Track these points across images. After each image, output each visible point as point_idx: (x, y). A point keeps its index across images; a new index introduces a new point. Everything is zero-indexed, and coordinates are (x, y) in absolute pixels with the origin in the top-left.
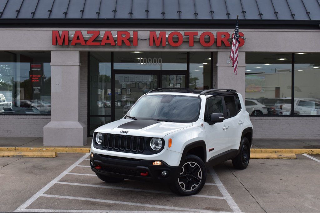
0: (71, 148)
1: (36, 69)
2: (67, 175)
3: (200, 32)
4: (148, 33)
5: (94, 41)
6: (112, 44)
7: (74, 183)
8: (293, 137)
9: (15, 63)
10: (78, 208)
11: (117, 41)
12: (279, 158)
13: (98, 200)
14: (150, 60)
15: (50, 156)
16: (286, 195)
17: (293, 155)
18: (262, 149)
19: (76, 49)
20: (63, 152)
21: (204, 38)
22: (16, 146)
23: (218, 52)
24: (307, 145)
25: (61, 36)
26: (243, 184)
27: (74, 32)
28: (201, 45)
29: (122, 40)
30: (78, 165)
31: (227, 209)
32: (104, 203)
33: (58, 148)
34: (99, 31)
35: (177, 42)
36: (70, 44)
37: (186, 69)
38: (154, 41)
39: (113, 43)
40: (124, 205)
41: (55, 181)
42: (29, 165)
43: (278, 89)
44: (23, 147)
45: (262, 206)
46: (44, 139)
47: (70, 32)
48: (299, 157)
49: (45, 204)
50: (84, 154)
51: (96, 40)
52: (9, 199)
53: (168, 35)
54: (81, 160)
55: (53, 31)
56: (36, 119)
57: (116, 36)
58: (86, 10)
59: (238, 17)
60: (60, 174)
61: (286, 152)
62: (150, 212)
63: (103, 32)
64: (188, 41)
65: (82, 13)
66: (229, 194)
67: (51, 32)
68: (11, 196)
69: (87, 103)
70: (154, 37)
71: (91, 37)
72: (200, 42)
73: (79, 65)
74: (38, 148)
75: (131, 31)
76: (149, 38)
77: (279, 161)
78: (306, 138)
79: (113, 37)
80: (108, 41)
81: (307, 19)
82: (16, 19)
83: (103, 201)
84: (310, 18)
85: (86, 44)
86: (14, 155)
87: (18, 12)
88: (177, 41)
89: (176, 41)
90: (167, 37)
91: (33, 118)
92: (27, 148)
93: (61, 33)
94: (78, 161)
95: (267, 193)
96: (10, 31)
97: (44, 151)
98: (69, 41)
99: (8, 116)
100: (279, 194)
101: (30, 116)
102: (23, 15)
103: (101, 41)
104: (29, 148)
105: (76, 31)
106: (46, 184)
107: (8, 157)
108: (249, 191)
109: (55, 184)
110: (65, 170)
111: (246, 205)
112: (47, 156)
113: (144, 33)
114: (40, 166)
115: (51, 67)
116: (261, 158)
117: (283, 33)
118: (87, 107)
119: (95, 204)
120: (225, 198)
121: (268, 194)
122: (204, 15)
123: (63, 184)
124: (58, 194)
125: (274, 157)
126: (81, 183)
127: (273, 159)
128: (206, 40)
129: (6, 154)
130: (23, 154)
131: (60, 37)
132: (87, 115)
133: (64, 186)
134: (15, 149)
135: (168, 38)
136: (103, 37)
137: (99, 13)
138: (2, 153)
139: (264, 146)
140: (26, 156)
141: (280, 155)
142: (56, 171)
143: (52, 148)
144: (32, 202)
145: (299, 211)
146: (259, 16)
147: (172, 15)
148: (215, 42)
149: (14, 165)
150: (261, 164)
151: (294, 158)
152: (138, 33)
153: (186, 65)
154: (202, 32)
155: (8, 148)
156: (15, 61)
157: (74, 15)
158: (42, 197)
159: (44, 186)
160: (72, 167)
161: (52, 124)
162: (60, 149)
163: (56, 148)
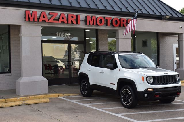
6: (65, 23)
14: (63, 34)
15: (46, 101)
29: (71, 21)
46: (21, 90)
54: (73, 101)
71: (52, 17)
72: (113, 23)
73: (41, 36)
79: (66, 18)
85: (49, 21)
103: (57, 20)
113: (82, 16)
131: (31, 16)
140: (29, 104)
162: (39, 97)
163: (36, 96)
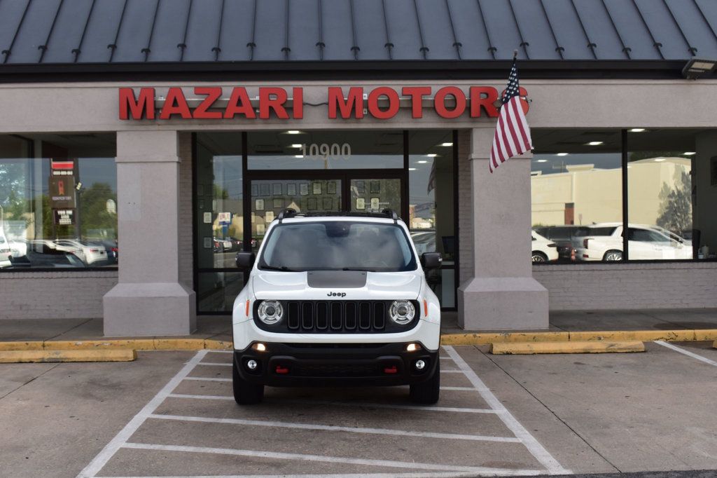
0: (165, 340)
1: (63, 173)
2: (168, 399)
3: (436, 86)
4: (326, 90)
5: (210, 109)
6: (248, 117)
7: (188, 415)
8: (629, 305)
9: (30, 159)
10: (210, 473)
11: (259, 109)
12: (610, 351)
13: (249, 453)
14: (325, 149)
15: (121, 358)
16: (648, 430)
17: (638, 344)
18: (571, 333)
19: (172, 127)
20: (147, 349)
21: (444, 100)
22: (45, 339)
23: (474, 129)
24: (662, 322)
25: (137, 99)
26: (552, 410)
27: (167, 90)
28: (439, 115)
29: (271, 108)
30: (187, 376)
31: (532, 465)
32: (264, 458)
33: (136, 341)
34: (220, 89)
35: (387, 109)
36: (158, 117)
37: (402, 166)
38: (338, 108)
39: (250, 113)
40: (308, 463)
41: (146, 413)
42: (82, 379)
43: (570, 207)
44: (60, 340)
45: (604, 455)
46: (105, 321)
47: (158, 91)
48: (650, 348)
49: (136, 465)
50: (194, 353)
51: (213, 107)
52: (54, 456)
53: (366, 95)
54: (190, 366)
55: (121, 89)
56: (84, 280)
57: (257, 98)
58: (190, 44)
59: (516, 54)
60: (152, 398)
61: (620, 338)
62: (369, 476)
63: (228, 89)
64: (410, 106)
65: (183, 51)
66: (527, 432)
67: (117, 90)
68: (58, 449)
69: (191, 243)
70: (337, 100)
71: (203, 101)
72: (436, 108)
73: (178, 162)
74: (94, 342)
75: (289, 87)
76: (326, 101)
77: (611, 356)
78: (656, 306)
79: (250, 101)
80: (239, 110)
81: (656, 57)
82: (40, 65)
83: (262, 454)
84: (661, 55)
85: (192, 116)
86: (43, 358)
87: (44, 49)
88: (388, 106)
89: (385, 106)
90: (364, 98)
91: (77, 278)
92: (71, 342)
93: (137, 92)
94: (184, 369)
95: (606, 426)
96: (27, 90)
97: (106, 349)
98: (156, 110)
99: (21, 275)
100: (632, 429)
101: (69, 273)
102: (53, 57)
103: (225, 109)
104: (73, 342)
105: (172, 89)
106: (127, 419)
107: (31, 362)
108: (568, 423)
109: (148, 420)
110: (161, 387)
111: (570, 453)
112: (116, 358)
113: (316, 91)
114: (106, 381)
115: (116, 165)
116: (573, 352)
117: (607, 87)
118: (191, 252)
119: (245, 461)
120: (521, 441)
121: (609, 428)
122: (441, 52)
123: (164, 420)
124: (159, 441)
125: (598, 349)
126: (203, 416)
127: (597, 353)
128: (449, 105)
129: (26, 355)
130: (62, 355)
131: (136, 103)
132: (191, 269)
133: (167, 423)
134: (44, 346)
135: (367, 101)
136: (229, 101)
137: (217, 50)
138: (5, 356)
139: (573, 326)
140: (70, 361)
141: (612, 345)
142: (143, 392)
143: (125, 342)
144: (106, 462)
145: (684, 463)
146: (557, 53)
147: (373, 52)
148: (466, 108)
149: (47, 379)
150: (575, 366)
151: (640, 350)
152: (304, 92)
153: (401, 157)
154: (439, 88)
155: (27, 344)
156: (31, 155)
157: (165, 53)
158: (126, 449)
159: (125, 425)
160: (175, 382)
161: (123, 289)
162: (141, 343)
163: (132, 341)
